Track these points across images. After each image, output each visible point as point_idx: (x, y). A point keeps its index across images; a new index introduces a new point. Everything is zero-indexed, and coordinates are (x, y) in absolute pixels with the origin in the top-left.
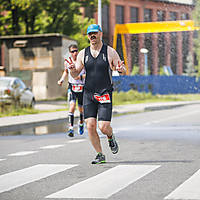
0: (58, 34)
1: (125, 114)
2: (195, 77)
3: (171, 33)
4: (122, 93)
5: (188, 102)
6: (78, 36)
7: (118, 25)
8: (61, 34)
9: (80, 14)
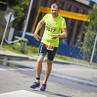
0: (5, 3)
2: (80, 49)
3: (72, 19)
4: (34, 48)
5: (71, 62)
6: (17, 8)
7: (42, 7)
8: (7, 4)
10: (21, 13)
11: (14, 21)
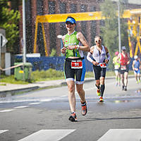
1: (45, 88)
3: (82, 22)
4: (43, 71)
7: (38, 17)
9: (8, 7)
10: (13, 32)
11: (7, 44)
